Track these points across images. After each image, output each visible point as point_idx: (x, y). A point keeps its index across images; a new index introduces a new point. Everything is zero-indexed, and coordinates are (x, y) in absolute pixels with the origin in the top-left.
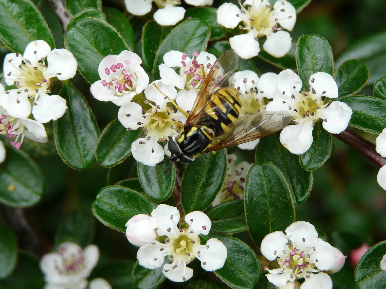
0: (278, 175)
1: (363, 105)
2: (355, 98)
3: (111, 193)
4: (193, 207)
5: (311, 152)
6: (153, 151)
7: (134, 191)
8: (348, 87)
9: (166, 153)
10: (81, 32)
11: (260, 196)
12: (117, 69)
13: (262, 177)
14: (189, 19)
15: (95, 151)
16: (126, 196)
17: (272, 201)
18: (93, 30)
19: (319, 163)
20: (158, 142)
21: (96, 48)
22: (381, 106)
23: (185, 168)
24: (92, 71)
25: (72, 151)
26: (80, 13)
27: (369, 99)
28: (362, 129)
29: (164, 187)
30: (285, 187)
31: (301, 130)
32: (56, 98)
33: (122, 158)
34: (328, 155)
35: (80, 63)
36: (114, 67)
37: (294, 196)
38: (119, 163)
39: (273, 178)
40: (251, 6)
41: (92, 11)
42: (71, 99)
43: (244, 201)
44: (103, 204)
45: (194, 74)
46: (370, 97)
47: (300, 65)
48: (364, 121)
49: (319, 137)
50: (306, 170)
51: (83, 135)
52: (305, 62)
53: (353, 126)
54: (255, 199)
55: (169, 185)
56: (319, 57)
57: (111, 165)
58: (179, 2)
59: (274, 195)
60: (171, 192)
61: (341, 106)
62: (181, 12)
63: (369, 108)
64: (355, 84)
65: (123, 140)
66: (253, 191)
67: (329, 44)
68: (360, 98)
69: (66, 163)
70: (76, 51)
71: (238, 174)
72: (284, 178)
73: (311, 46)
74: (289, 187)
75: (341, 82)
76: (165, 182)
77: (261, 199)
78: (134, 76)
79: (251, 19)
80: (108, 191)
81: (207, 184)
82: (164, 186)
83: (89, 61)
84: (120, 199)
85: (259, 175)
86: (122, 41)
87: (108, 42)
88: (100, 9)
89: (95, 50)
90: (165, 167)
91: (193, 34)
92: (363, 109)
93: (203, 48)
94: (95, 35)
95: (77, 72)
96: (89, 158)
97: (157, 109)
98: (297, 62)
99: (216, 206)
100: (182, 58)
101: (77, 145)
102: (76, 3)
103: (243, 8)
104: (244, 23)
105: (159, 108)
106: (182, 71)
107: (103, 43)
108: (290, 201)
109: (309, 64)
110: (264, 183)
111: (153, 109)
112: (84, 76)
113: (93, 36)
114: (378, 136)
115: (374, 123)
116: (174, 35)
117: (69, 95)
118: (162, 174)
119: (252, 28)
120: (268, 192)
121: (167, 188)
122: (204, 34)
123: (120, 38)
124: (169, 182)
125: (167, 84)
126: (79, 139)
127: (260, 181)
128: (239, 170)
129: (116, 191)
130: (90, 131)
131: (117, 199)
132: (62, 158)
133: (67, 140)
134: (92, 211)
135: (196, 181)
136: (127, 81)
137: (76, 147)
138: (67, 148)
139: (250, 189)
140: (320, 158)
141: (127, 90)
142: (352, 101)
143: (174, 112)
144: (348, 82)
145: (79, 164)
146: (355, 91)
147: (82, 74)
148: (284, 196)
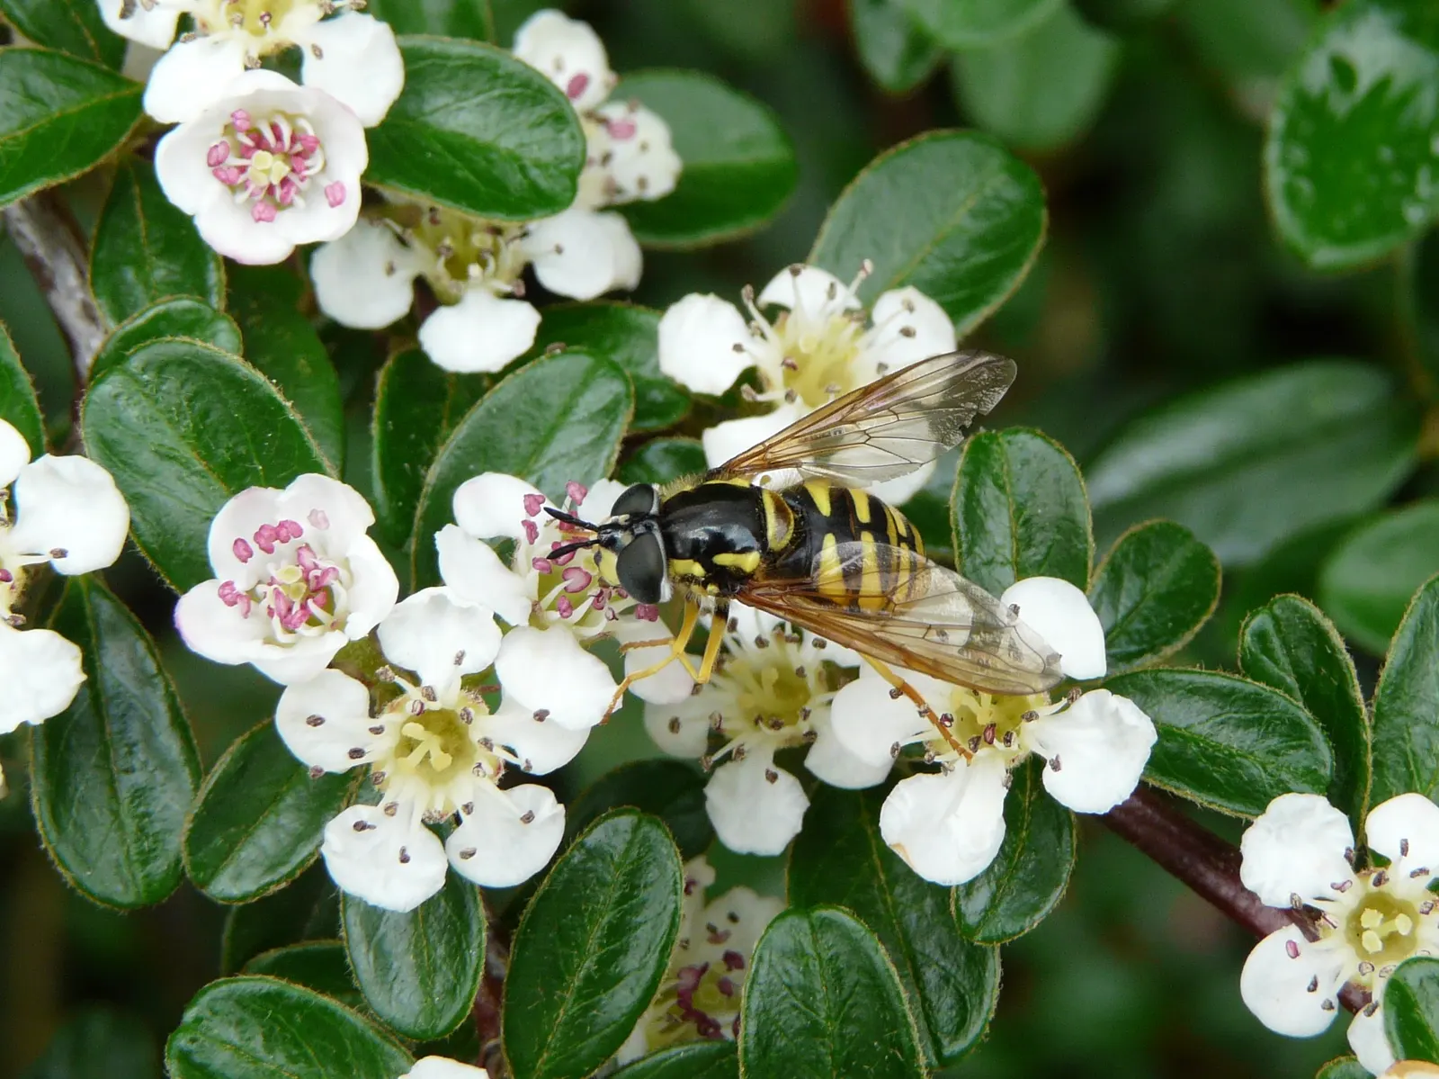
0: (869, 958)
1: (1197, 703)
2: (1167, 677)
3: (241, 1002)
4: (545, 1063)
5: (995, 873)
6: (405, 859)
7: (325, 1000)
8: (1142, 627)
9: (452, 863)
10: (147, 391)
11: (799, 1032)
12: (277, 543)
13: (811, 961)
14: (554, 349)
15: (183, 839)
16: (297, 1015)
17: (844, 1054)
18: (190, 388)
19: (1025, 915)
20: (423, 821)
21: (199, 454)
22: (1266, 710)
23: (521, 918)
24: (183, 542)
25: (95, 836)
26: (142, 314)
27: (1221, 680)
28: (1189, 798)
29: (438, 988)
30: (896, 1003)
31: (961, 794)
32: (45, 639)
33: (285, 870)
34: (1060, 888)
35: (139, 510)
36: (266, 533)
37: (927, 1036)
38: (273, 889)
39: (849, 968)
40: (786, 310)
41: (189, 311)
42: (99, 637)
43: (740, 1048)
44: (206, 1044)
45: (566, 570)
46: (1223, 673)
47: (965, 546)
48: (1201, 764)
49: (1027, 817)
50: (976, 943)
51: (139, 778)
52: (986, 532)
53: (1157, 784)
54: (781, 1043)
55: (458, 980)
56: (1038, 515)
57: (244, 897)
58: (518, 286)
59: (851, 1030)
60: (464, 1008)
61: (1117, 710)
62: (522, 323)
63: (1220, 715)
64: (1169, 616)
65: (289, 800)
66: (773, 1012)
67: (1078, 469)
68: (1185, 677)
69: (71, 883)
70: (125, 463)
71: (715, 936)
72: (893, 970)
73: (1008, 475)
74: (911, 1002)
75: (1116, 609)
76: (444, 968)
77: (802, 1045)
78: (342, 573)
79: (789, 361)
80: (229, 997)
81: (604, 979)
82: (439, 984)
83: (171, 502)
84: (272, 1030)
85: (798, 954)
86: (300, 436)
87: (248, 435)
88: (217, 301)
89: (196, 462)
90: (446, 911)
91: (567, 410)
92: (1195, 718)
93: (602, 463)
94: (198, 405)
95: (128, 545)
96: (159, 866)
97: (424, 700)
98: (954, 533)
99: (632, 1063)
100: (526, 507)
101: (116, 814)
102: (130, 274)
103: (760, 321)
104: (759, 374)
105: (431, 696)
106: (521, 555)
107: (230, 438)
108: (913, 1053)
109: (998, 540)
110: (818, 984)
111: (410, 699)
112: (150, 562)
113: (191, 407)
114: (1249, 824)
115: (1237, 774)
116: (495, 410)
117: (90, 624)
118: (433, 938)
119: (790, 397)
120: (828, 1018)
121: (452, 992)
122: (609, 412)
123: (292, 423)
124: (460, 972)
125: (465, 605)
126: (125, 794)
127: (801, 977)
128: (722, 924)
129: (260, 997)
130: (165, 765)
131: (263, 1027)
132: (57, 862)
133: (78, 795)
134: (168, 1072)
135: (563, 969)
136: (316, 591)
137: (113, 822)
138: (79, 827)
139: (764, 1007)
140: (1030, 897)
141: (313, 622)
142: (1157, 686)
143: (487, 710)
144: (1141, 606)
145: (120, 888)
146: (1167, 643)
147: (143, 554)
148: (891, 1037)
